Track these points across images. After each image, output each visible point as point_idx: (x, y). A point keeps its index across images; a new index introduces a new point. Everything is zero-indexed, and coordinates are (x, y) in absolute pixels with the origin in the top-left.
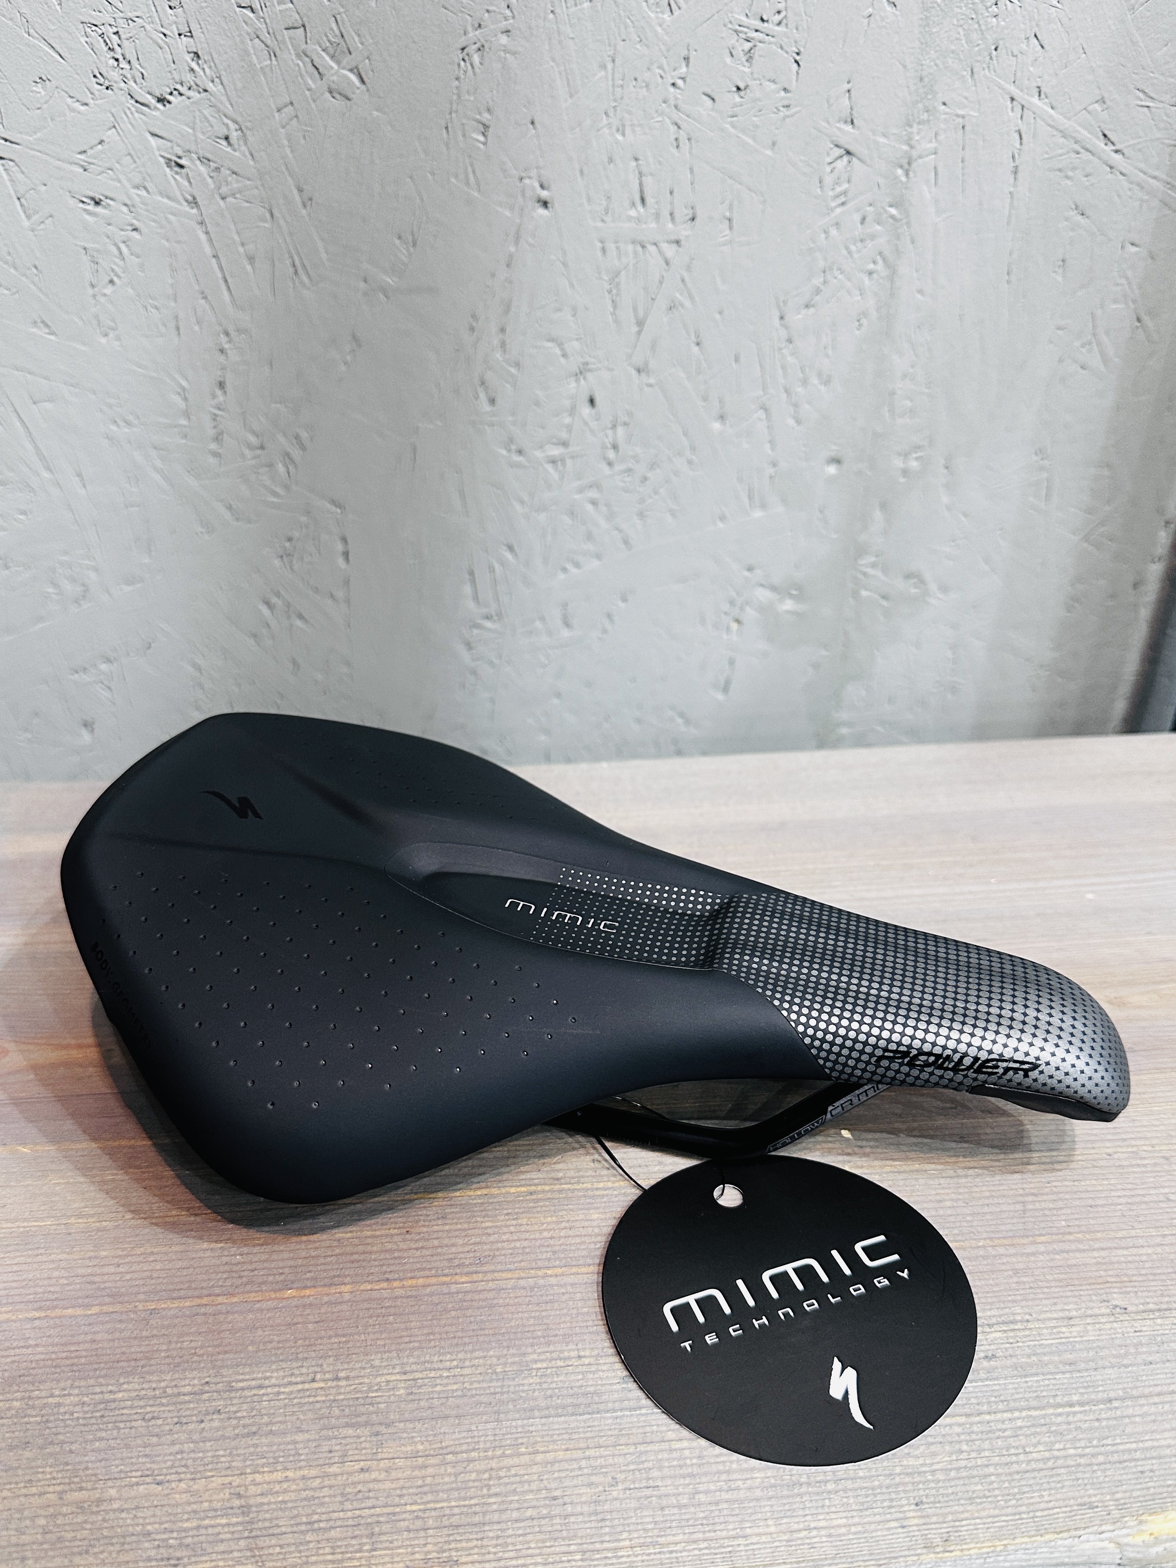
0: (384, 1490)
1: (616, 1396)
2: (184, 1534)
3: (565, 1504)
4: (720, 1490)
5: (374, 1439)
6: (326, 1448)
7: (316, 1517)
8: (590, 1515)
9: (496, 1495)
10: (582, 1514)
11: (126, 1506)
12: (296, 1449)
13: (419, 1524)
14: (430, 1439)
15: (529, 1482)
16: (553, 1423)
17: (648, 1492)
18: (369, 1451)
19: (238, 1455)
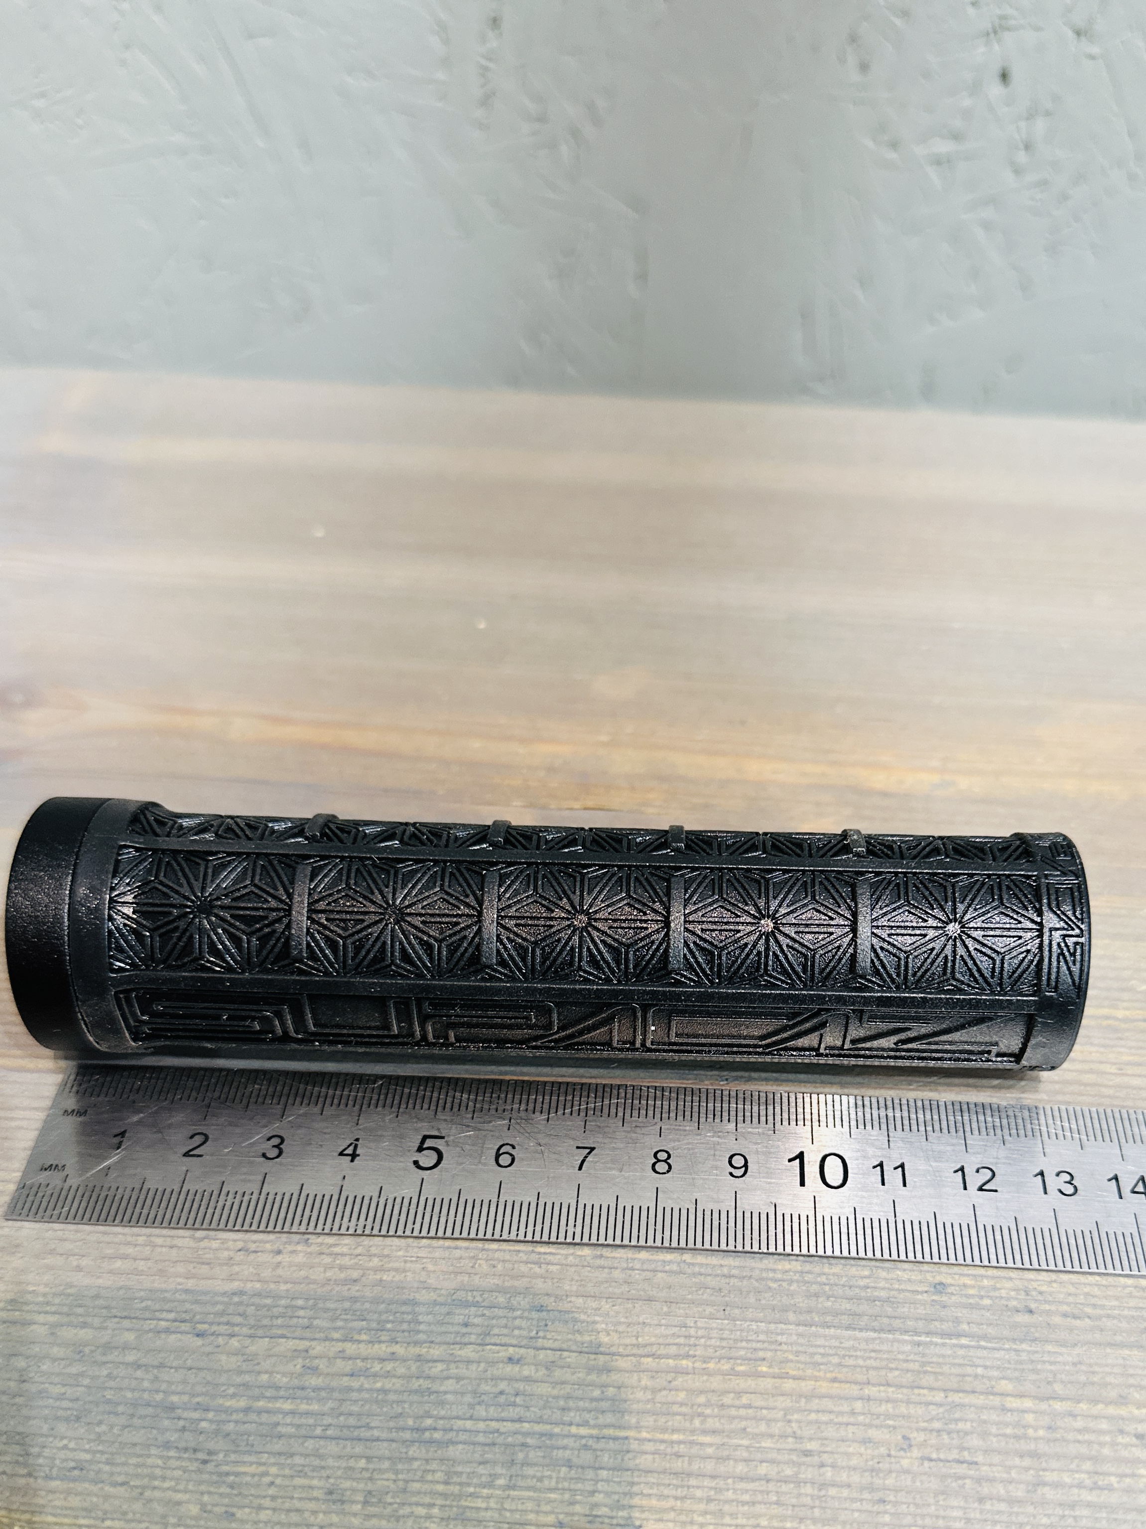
0: (541, 1396)
1: (921, 1311)
2: (224, 1417)
3: (822, 1465)
4: (1080, 1486)
5: (535, 1315)
6: (460, 1319)
7: (429, 1422)
8: (862, 1489)
9: (714, 1432)
10: (849, 1486)
11: (144, 1361)
12: (413, 1313)
13: (587, 1457)
14: (621, 1328)
15: (769, 1421)
16: (816, 1336)
17: (962, 1469)
18: (525, 1333)
19: (326, 1310)
